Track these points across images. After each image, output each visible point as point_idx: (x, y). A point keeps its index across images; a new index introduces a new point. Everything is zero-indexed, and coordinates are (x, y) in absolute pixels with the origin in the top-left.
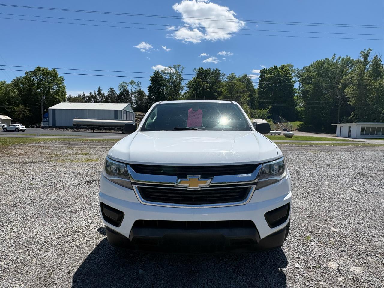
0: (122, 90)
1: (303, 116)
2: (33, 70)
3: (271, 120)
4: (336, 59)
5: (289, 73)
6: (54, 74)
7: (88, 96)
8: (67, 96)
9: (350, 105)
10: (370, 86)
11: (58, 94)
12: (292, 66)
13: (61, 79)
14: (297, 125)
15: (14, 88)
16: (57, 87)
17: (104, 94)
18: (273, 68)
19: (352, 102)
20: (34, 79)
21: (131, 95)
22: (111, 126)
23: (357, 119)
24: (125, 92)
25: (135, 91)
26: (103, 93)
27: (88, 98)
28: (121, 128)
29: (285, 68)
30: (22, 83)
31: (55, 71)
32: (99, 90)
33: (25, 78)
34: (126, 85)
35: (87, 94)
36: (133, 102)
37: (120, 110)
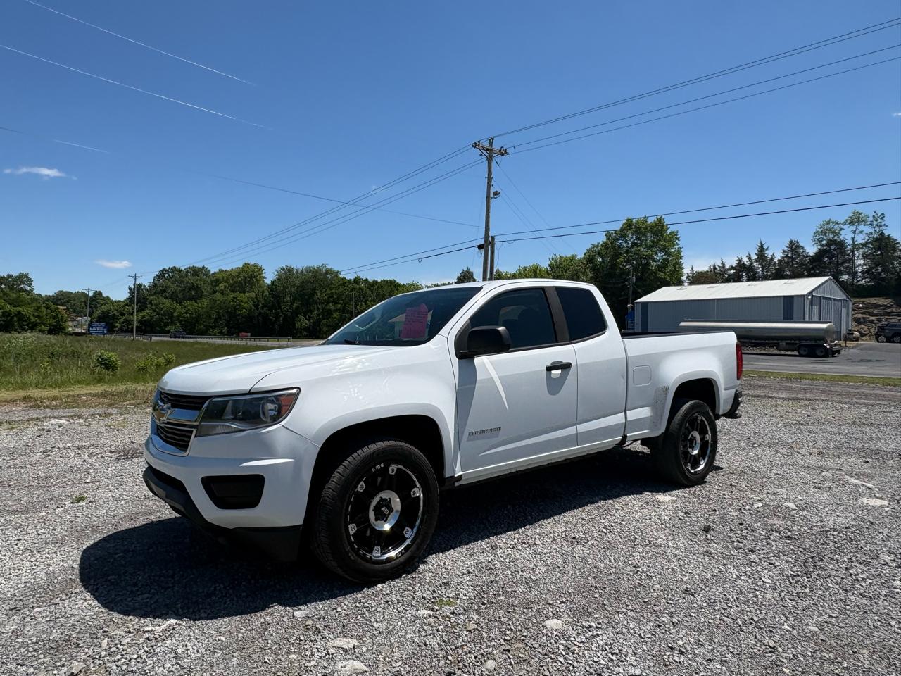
0: (824, 242)
2: (618, 226)
6: (659, 229)
7: (732, 268)
8: (686, 270)
11: (665, 269)
13: (675, 236)
15: (586, 266)
16: (665, 255)
17: (772, 259)
20: (620, 243)
21: (853, 252)
22: (773, 338)
24: (833, 247)
25: (863, 241)
26: (770, 257)
27: (732, 272)
28: (797, 342)
30: (600, 254)
31: (660, 221)
32: (761, 250)
33: (605, 245)
34: (836, 227)
35: (731, 262)
36: (857, 272)
37: (801, 296)
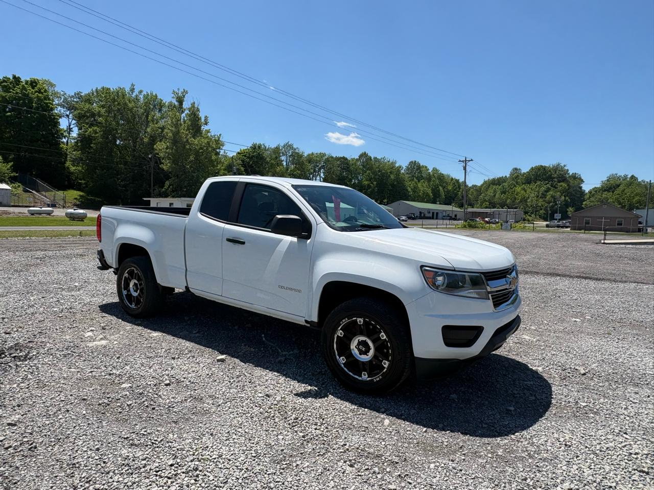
1: (83, 182)
3: (19, 186)
4: (136, 92)
5: (47, 98)
9: (163, 170)
10: (190, 144)
12: (52, 85)
14: (73, 198)
18: (11, 78)
19: (166, 166)
23: (173, 191)
29: (38, 86)
